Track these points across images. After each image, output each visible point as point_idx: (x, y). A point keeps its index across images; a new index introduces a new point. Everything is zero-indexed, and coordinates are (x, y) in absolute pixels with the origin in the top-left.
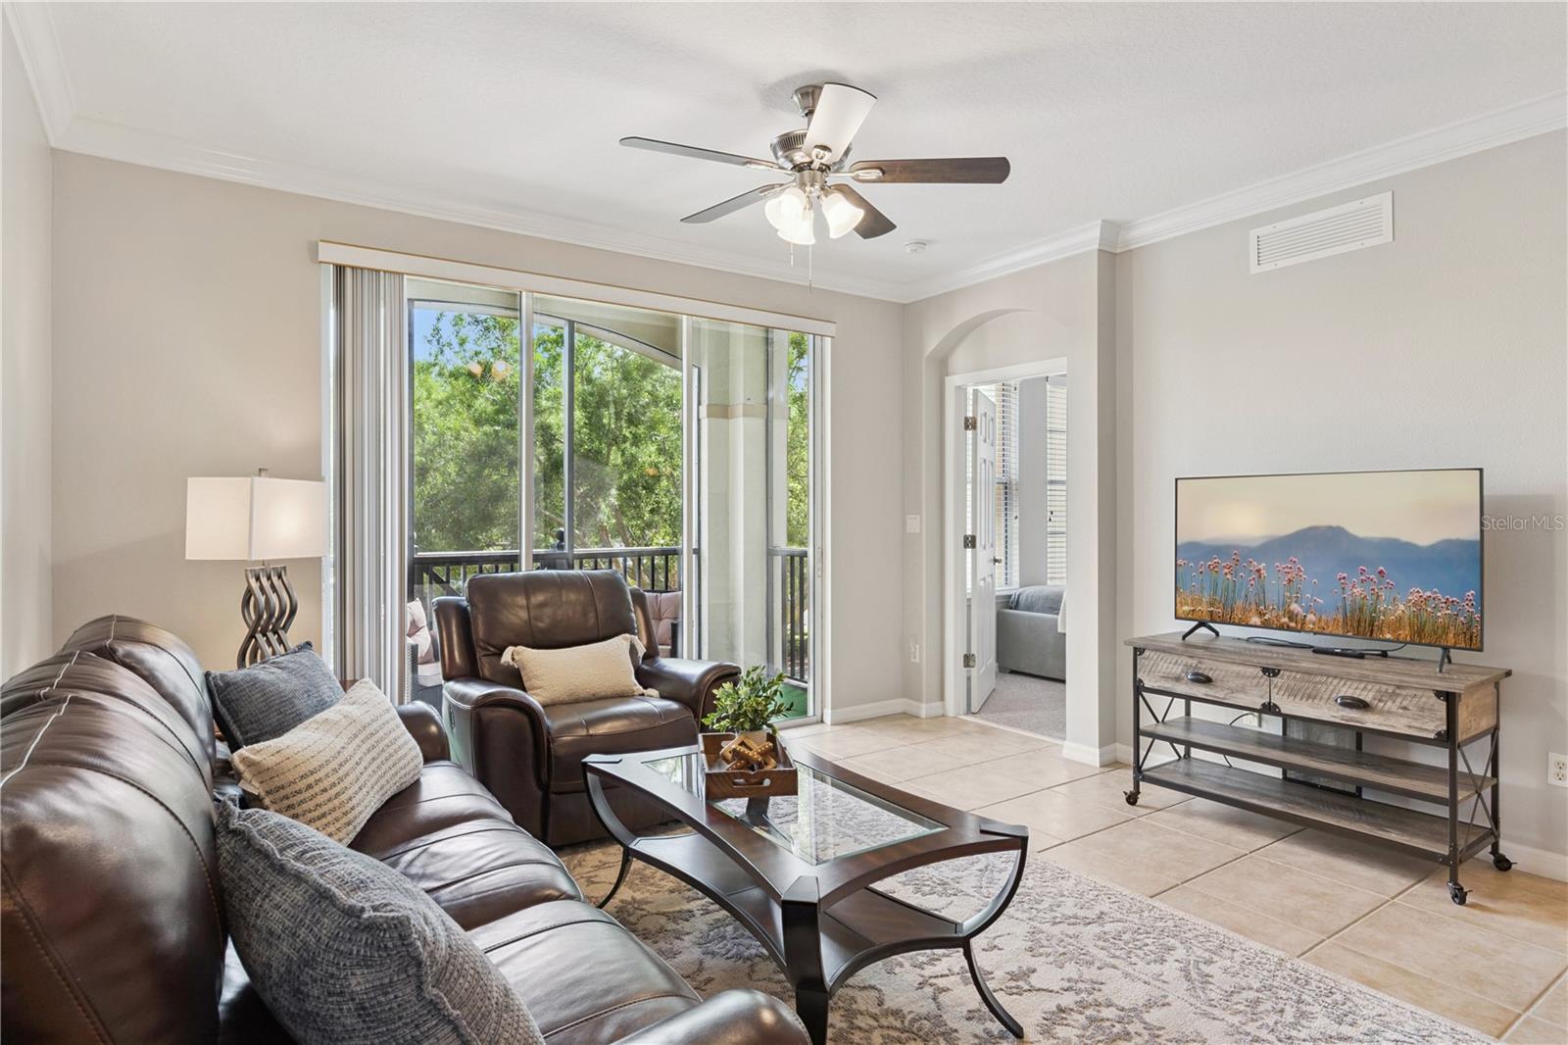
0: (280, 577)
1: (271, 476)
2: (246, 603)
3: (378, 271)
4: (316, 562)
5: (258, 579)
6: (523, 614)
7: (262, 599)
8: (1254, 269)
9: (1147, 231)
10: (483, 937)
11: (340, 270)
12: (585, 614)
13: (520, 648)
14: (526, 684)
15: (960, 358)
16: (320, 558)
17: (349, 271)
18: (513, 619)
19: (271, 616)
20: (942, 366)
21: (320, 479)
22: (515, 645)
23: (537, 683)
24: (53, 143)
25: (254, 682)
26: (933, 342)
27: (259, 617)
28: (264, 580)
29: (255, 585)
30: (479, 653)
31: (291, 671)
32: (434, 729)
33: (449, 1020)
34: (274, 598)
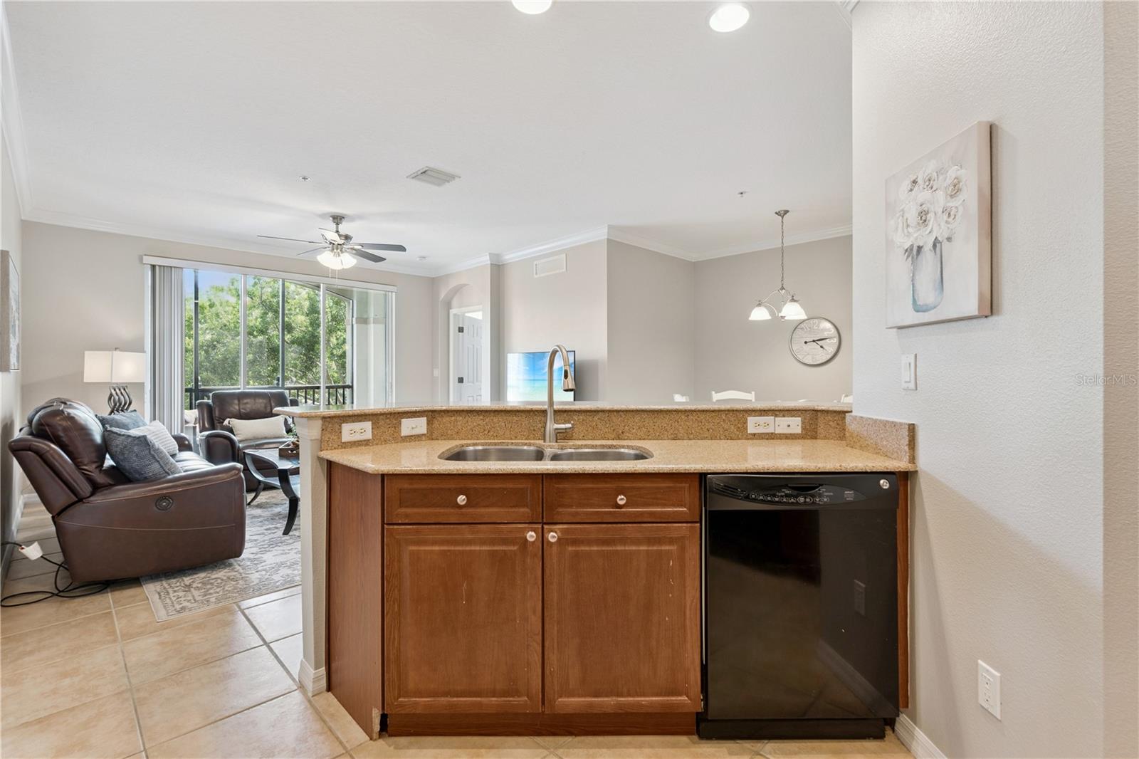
0: (124, 390)
1: (121, 351)
2: (110, 399)
3: (171, 267)
4: (142, 385)
5: (115, 390)
6: (237, 407)
7: (117, 398)
8: (535, 276)
9: (509, 257)
10: (177, 463)
11: (153, 267)
12: (266, 407)
13: (233, 419)
14: (235, 433)
15: (455, 302)
16: (143, 383)
17: (157, 268)
18: (231, 409)
19: (120, 404)
20: (448, 306)
21: (143, 351)
22: (231, 418)
23: (239, 432)
24: (23, 218)
25: (113, 419)
26: (442, 295)
27: (115, 405)
28: (118, 391)
29: (114, 392)
30: (216, 422)
31: (128, 417)
32: (187, 442)
33: (158, 461)
34: (122, 397)
